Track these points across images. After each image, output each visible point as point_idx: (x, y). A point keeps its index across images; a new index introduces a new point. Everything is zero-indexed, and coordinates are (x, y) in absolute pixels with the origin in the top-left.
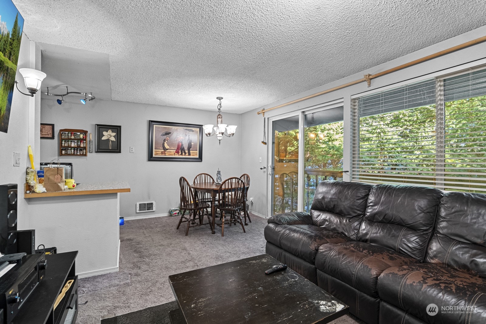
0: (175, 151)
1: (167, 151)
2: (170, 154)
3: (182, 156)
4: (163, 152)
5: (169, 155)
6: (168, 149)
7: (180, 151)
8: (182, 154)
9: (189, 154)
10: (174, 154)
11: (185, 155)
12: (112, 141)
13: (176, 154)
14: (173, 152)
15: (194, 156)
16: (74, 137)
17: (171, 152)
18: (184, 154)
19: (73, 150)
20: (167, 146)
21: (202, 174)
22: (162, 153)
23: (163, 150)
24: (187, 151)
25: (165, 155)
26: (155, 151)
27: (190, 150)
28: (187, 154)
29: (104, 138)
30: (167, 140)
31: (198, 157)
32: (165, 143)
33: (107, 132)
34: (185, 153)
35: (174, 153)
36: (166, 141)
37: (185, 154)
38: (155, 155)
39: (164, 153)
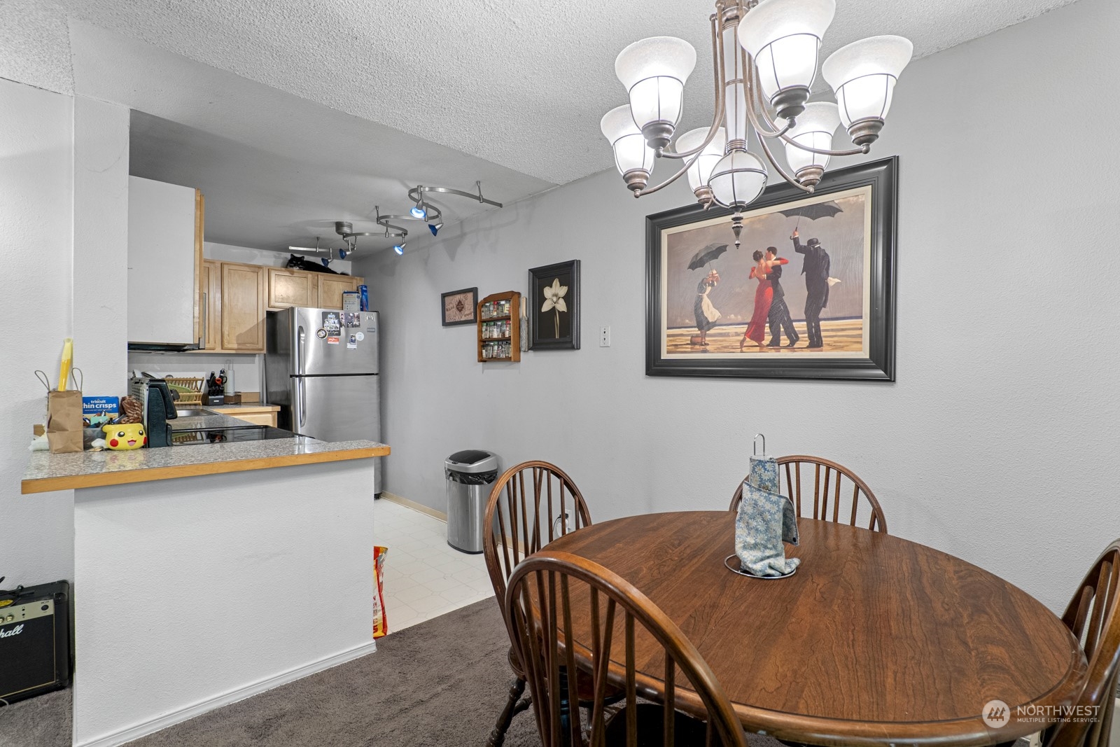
0: (744, 328)
1: (712, 332)
2: (725, 344)
3: (778, 350)
4: (697, 336)
5: (718, 350)
6: (714, 324)
7: (767, 329)
8: (775, 343)
9: (816, 342)
10: (742, 342)
11: (791, 346)
12: (561, 313)
13: (749, 342)
14: (737, 334)
15: (841, 348)
16: (497, 314)
17: (727, 335)
18: (784, 340)
19: (496, 347)
20: (711, 313)
21: (798, 461)
22: (693, 343)
23: (696, 331)
24: (801, 327)
25: (705, 351)
26: (668, 336)
27: (821, 315)
28: (804, 341)
29: (546, 307)
30: (712, 285)
31: (864, 353)
32: (705, 296)
33: (551, 286)
34: (794, 338)
35: (741, 338)
36: (709, 289)
37: (793, 342)
38: (668, 352)
39: (699, 340)
